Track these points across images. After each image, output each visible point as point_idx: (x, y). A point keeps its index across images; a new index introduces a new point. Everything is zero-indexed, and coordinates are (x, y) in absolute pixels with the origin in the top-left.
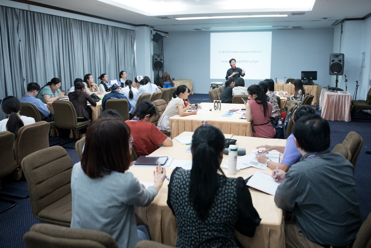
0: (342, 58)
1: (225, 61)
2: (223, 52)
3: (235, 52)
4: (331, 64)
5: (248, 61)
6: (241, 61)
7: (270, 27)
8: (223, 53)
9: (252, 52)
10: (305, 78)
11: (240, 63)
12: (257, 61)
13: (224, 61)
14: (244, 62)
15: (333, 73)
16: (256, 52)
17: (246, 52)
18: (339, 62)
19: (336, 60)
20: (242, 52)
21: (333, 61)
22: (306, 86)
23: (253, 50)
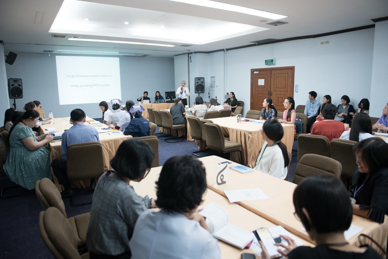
0: (203, 80)
1: (76, 86)
2: (72, 76)
3: (85, 76)
4: (196, 85)
5: (99, 85)
6: (93, 86)
7: (117, 53)
8: (72, 78)
9: (102, 76)
10: (168, 98)
11: (92, 87)
12: (108, 85)
13: (74, 86)
14: (95, 85)
15: (198, 92)
16: (106, 76)
17: (96, 76)
18: (201, 83)
19: (200, 83)
20: (92, 76)
21: (197, 83)
22: (171, 103)
23: (104, 75)
